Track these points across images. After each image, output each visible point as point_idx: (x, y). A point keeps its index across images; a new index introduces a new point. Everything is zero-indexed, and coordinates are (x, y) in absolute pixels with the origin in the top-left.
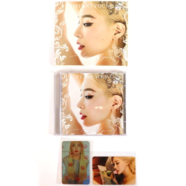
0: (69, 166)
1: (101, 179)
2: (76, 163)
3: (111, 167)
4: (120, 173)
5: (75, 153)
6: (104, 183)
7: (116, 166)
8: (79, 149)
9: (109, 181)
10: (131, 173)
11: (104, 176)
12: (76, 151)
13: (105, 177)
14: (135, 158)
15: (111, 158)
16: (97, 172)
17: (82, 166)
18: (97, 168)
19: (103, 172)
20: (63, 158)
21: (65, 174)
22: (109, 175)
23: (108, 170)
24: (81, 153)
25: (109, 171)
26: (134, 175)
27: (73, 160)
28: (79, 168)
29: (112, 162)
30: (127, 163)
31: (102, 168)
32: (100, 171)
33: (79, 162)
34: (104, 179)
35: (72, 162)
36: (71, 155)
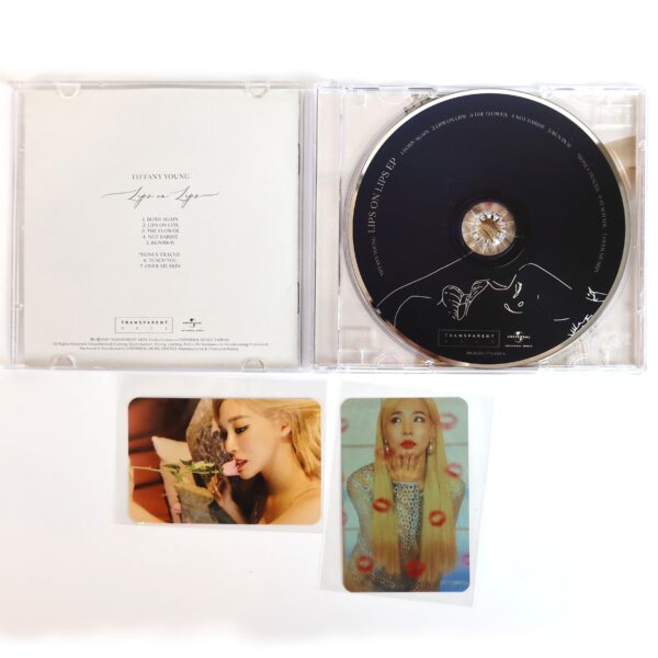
0: (376, 513)
1: (166, 499)
2: (405, 499)
3: (212, 447)
4: (249, 472)
5: (403, 451)
6: (180, 515)
7: (232, 443)
8: (419, 432)
9: (202, 510)
10: (301, 473)
11: (179, 484)
12: (408, 444)
13: (184, 490)
14: (318, 407)
15: (209, 406)
16: (149, 468)
17: (436, 508)
18: (151, 448)
19: (175, 467)
20: (348, 475)
21: (357, 546)
22: (200, 480)
23: (196, 457)
24: (427, 453)
25: (200, 465)
26: (314, 483)
27: (394, 485)
28: (420, 521)
29: (214, 423)
30: (284, 427)
31: (169, 450)
32: (162, 464)
33: (422, 491)
34: (179, 497)
35: (387, 495)
36: (384, 463)
